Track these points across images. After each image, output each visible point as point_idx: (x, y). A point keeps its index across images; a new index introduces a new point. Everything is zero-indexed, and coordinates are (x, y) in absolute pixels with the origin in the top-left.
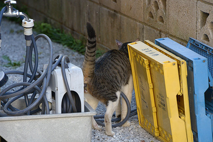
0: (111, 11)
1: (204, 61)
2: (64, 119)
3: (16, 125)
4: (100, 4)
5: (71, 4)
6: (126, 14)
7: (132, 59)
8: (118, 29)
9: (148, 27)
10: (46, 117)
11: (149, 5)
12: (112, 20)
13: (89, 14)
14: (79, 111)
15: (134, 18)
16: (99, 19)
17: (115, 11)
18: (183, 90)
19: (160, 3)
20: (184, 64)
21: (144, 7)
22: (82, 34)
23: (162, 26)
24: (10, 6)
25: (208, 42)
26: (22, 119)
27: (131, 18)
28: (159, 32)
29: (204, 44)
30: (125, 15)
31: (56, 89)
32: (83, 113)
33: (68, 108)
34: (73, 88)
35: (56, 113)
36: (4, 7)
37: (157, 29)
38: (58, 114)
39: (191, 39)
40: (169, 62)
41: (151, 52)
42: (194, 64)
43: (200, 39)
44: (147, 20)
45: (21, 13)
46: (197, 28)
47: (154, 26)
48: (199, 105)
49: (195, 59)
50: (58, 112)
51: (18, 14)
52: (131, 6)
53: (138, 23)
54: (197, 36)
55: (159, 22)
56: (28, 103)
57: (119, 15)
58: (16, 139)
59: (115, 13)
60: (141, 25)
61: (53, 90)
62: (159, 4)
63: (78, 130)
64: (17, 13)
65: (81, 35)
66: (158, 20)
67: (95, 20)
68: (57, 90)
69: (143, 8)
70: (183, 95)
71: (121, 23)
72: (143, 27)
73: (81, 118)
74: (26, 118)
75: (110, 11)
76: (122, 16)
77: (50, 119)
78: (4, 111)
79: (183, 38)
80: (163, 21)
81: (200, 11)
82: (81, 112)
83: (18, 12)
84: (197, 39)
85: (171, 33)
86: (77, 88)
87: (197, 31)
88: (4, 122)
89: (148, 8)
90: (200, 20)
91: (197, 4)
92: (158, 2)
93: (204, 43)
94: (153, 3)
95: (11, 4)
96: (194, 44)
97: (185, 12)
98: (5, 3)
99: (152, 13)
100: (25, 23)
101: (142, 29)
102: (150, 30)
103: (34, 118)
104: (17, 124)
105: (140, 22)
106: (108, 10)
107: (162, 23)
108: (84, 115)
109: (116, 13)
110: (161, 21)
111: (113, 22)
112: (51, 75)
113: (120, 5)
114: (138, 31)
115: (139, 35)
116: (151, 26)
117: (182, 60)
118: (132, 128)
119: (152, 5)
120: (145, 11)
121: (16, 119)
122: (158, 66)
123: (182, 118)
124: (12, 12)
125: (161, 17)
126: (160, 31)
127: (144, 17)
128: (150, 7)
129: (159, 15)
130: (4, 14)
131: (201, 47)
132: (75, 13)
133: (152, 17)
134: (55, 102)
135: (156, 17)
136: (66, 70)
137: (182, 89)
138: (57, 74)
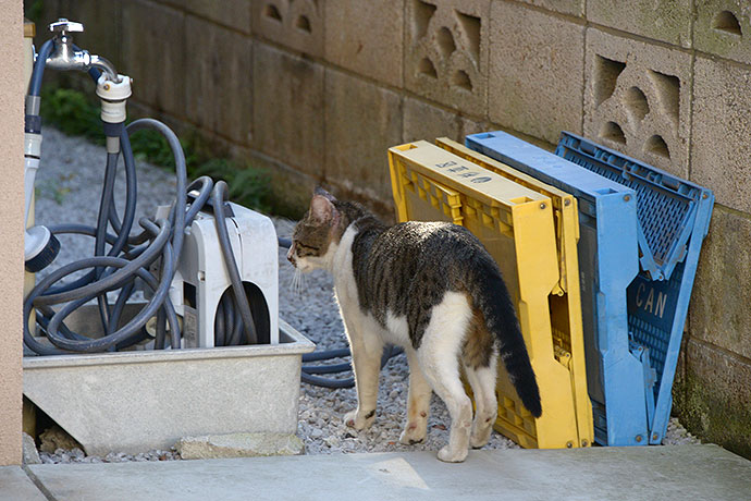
0: (293, 57)
1: (627, 198)
2: (224, 362)
3: (87, 378)
4: (254, 35)
5: (154, 34)
6: (342, 65)
7: (402, 191)
8: (314, 107)
9: (417, 102)
10: (172, 358)
11: (423, 39)
12: (296, 81)
13: (215, 64)
14: (264, 338)
15: (369, 75)
16: (251, 78)
17: (304, 55)
18: (566, 281)
19: (460, 33)
20: (571, 205)
21: (403, 44)
22: (189, 120)
23: (467, 99)
24: (64, 40)
25: (621, 145)
26: (106, 361)
27: (360, 76)
28: (454, 116)
29: (609, 151)
30: (339, 68)
31: (200, 276)
32: (275, 345)
33: (230, 332)
34: (248, 275)
35: (198, 346)
36: (48, 42)
37: (450, 109)
38: (204, 347)
39: (566, 135)
40: (527, 200)
41: (465, 171)
42: (600, 207)
43: (596, 136)
44: (414, 81)
45: (95, 59)
46: (583, 105)
47: (439, 100)
48: (611, 325)
49: (602, 193)
50: (205, 342)
51: (87, 63)
52: (360, 41)
53: (384, 91)
54: (585, 127)
55: (456, 87)
56: (109, 317)
57: (319, 68)
58: (87, 420)
59: (304, 61)
60: (396, 95)
61: (189, 279)
62: (455, 34)
63: (262, 395)
64: (83, 59)
65: (186, 125)
66: (451, 83)
67: (235, 83)
68: (203, 279)
69: (401, 46)
70: (566, 294)
71: (324, 90)
72: (402, 101)
73: (273, 359)
74: (116, 361)
75: (288, 55)
76: (329, 70)
77: (184, 363)
78: (51, 340)
79: (536, 135)
80: (467, 84)
81: (595, 57)
82: (269, 343)
83: (87, 56)
84: (583, 135)
85: (497, 117)
86: (260, 274)
87: (584, 113)
88: (53, 370)
89: (418, 47)
90: (593, 83)
91: (585, 35)
92: (451, 29)
93: (610, 146)
94: (436, 34)
95: (67, 32)
96: (579, 150)
97: (546, 58)
98: (52, 29)
99: (431, 63)
100: (106, 88)
101: (397, 107)
102: (424, 110)
103: (139, 359)
104: (91, 378)
105: (390, 87)
106: (282, 53)
107: (467, 91)
108: (282, 352)
109: (309, 63)
110: (460, 85)
111: (300, 86)
112: (185, 236)
113: (324, 38)
114: (383, 113)
115: (388, 124)
116: (429, 100)
117: (565, 196)
118: (398, 390)
119: (433, 38)
120: (407, 57)
121: (89, 362)
122: (493, 213)
123: (564, 359)
124: (71, 53)
125: (463, 72)
126: (460, 114)
127: (403, 74)
128: (427, 44)
129: (455, 69)
130: (48, 60)
131: (601, 160)
132: (167, 59)
133: (433, 73)
134: (197, 316)
135: (447, 72)
136: (229, 222)
137: (565, 276)
138: (203, 233)
